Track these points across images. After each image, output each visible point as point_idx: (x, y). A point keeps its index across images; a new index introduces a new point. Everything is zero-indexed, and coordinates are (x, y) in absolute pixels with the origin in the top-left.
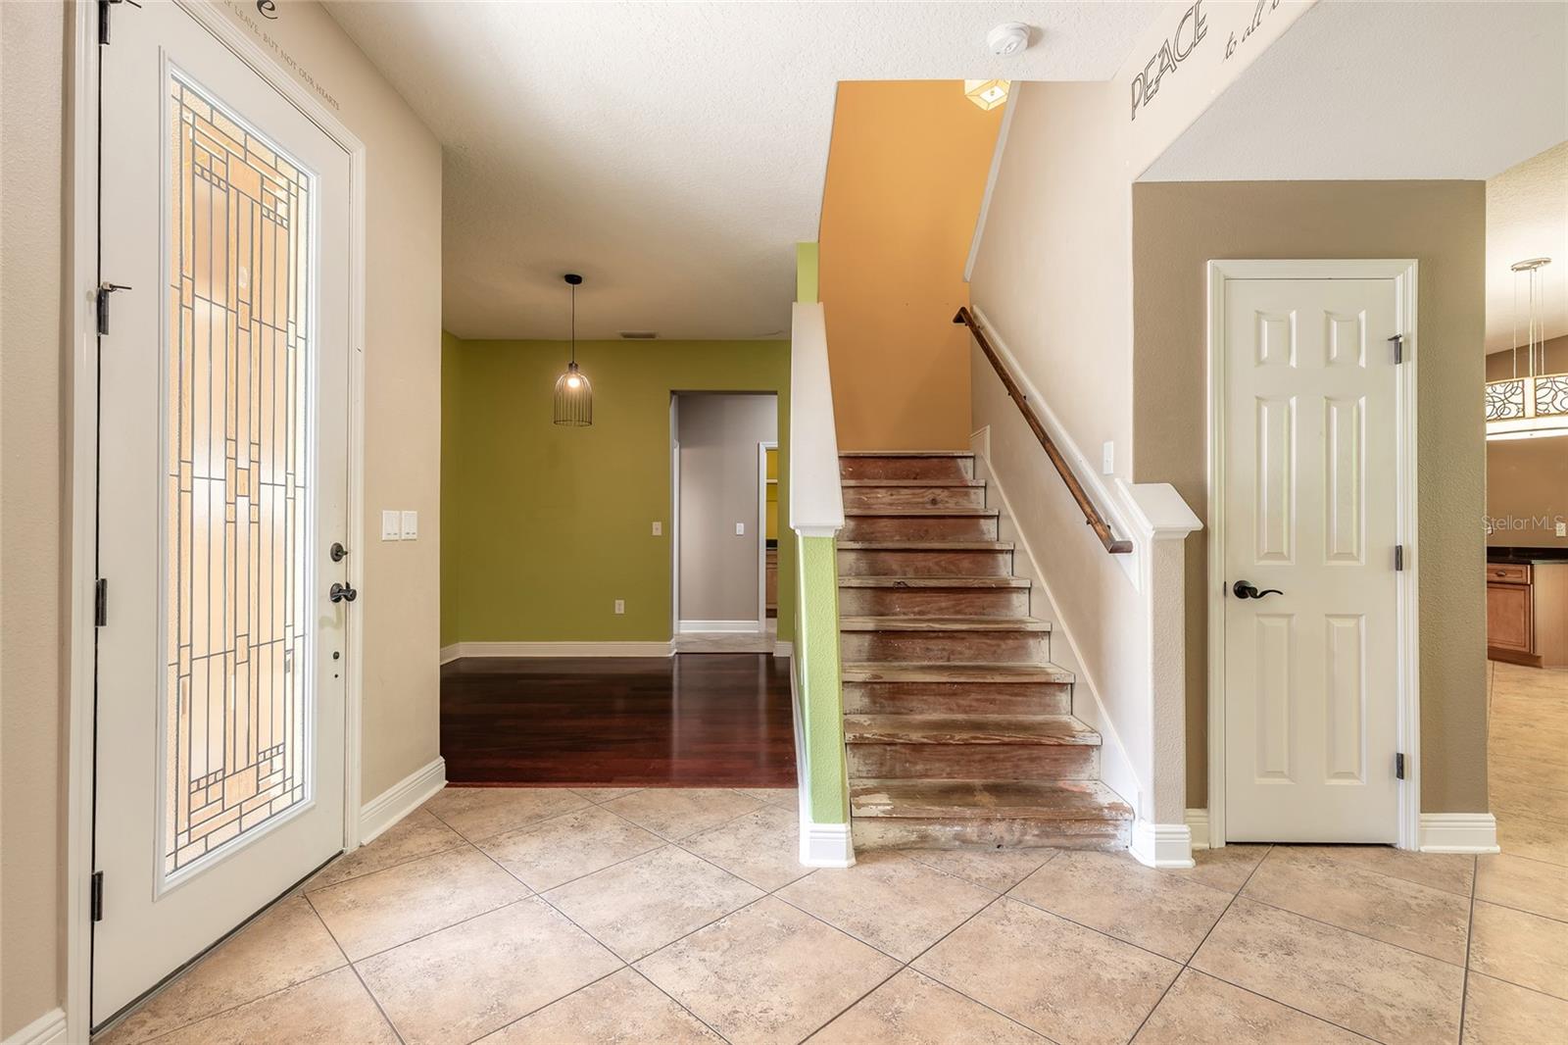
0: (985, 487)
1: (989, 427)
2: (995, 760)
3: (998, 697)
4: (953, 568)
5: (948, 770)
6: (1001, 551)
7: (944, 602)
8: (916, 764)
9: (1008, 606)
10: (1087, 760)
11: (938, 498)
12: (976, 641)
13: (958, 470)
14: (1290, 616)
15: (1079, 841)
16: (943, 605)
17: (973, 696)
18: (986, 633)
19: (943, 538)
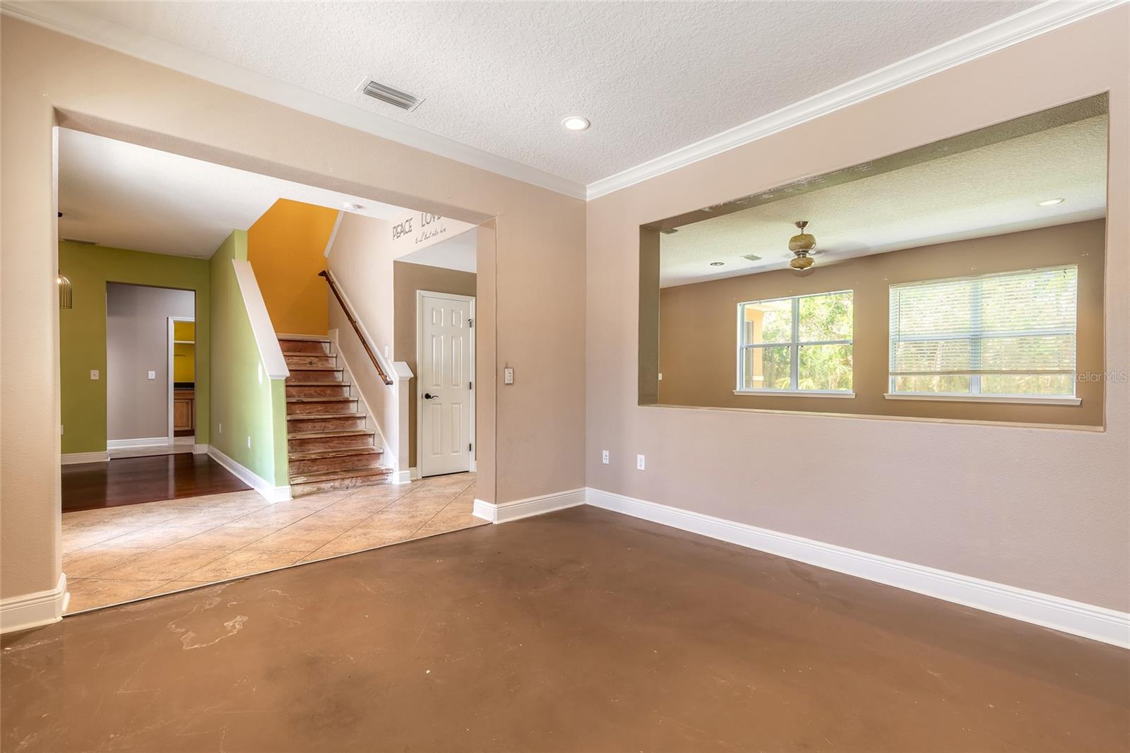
0: (336, 357)
1: (337, 330)
2: (345, 462)
3: (346, 441)
4: (322, 393)
5: (326, 468)
6: (345, 386)
7: (320, 408)
8: (312, 467)
9: (348, 408)
10: (379, 459)
11: (313, 362)
12: (335, 422)
13: (322, 348)
14: (441, 404)
15: (375, 482)
16: (320, 409)
17: (335, 442)
18: (339, 419)
19: (317, 381)
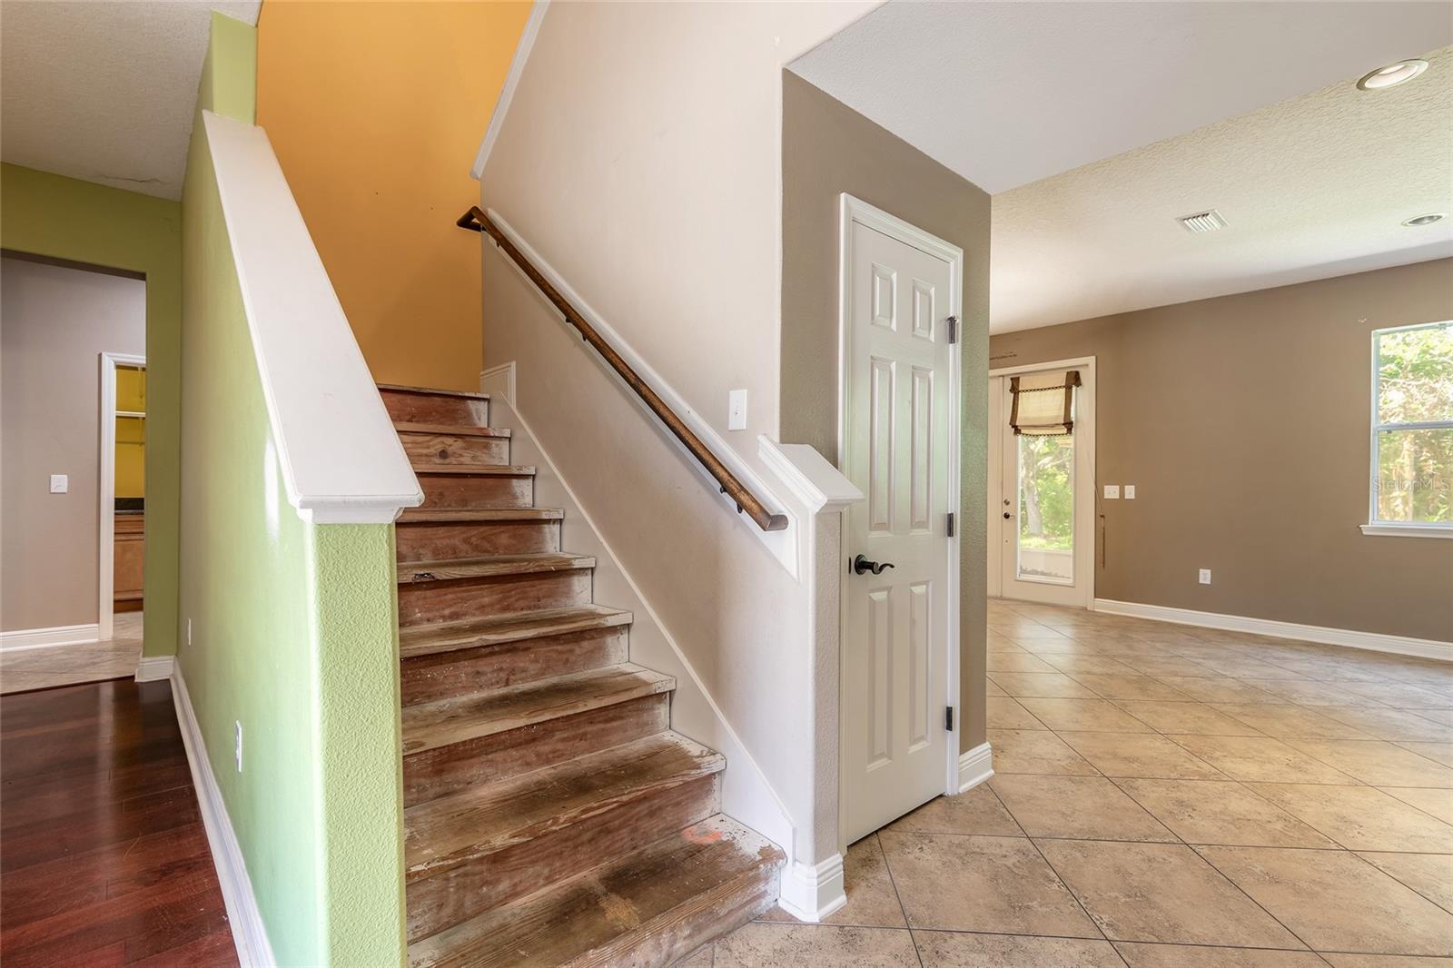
0: (510, 439)
1: (514, 364)
2: (609, 832)
3: (590, 728)
4: (486, 545)
5: (546, 871)
6: (548, 521)
7: (487, 596)
8: (498, 881)
9: (568, 593)
11: (450, 450)
12: (543, 649)
13: (468, 415)
14: (890, 588)
16: (486, 600)
17: (558, 735)
18: (555, 638)
19: (464, 502)
